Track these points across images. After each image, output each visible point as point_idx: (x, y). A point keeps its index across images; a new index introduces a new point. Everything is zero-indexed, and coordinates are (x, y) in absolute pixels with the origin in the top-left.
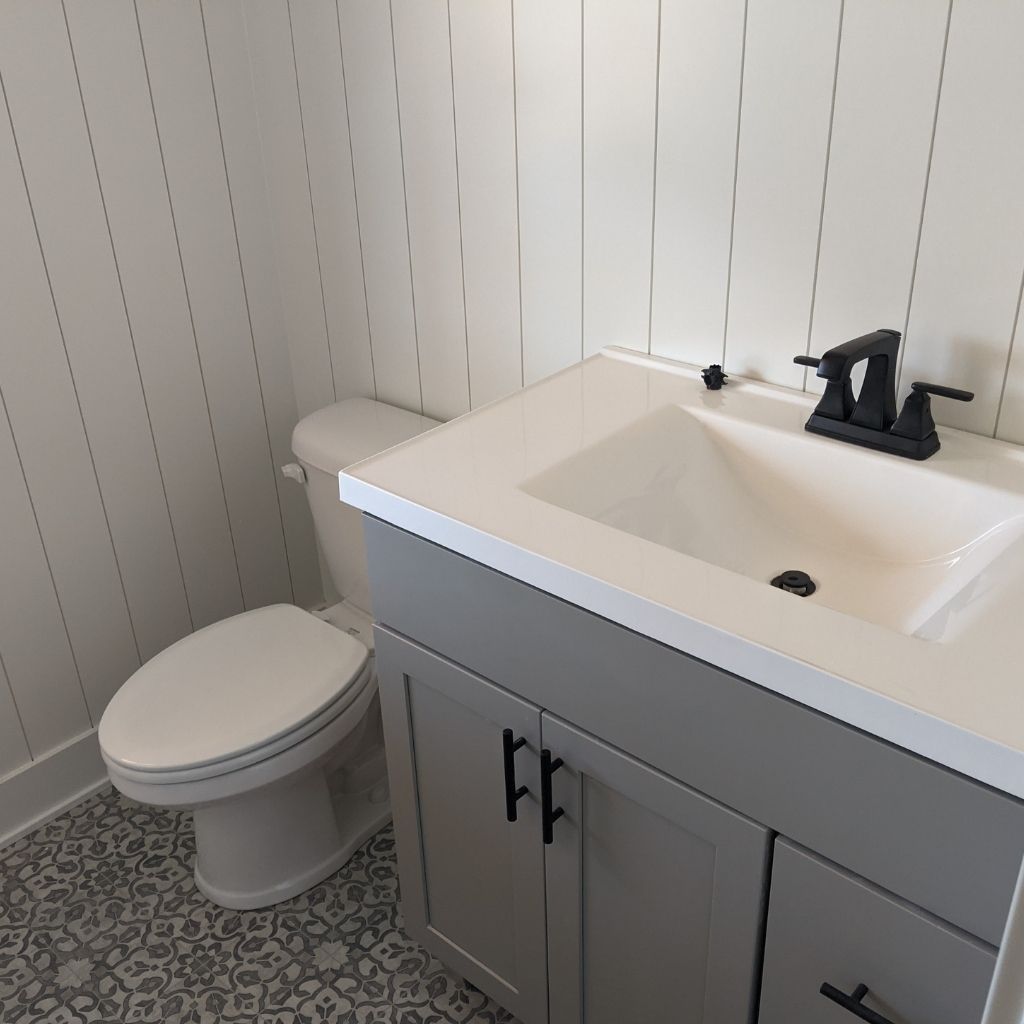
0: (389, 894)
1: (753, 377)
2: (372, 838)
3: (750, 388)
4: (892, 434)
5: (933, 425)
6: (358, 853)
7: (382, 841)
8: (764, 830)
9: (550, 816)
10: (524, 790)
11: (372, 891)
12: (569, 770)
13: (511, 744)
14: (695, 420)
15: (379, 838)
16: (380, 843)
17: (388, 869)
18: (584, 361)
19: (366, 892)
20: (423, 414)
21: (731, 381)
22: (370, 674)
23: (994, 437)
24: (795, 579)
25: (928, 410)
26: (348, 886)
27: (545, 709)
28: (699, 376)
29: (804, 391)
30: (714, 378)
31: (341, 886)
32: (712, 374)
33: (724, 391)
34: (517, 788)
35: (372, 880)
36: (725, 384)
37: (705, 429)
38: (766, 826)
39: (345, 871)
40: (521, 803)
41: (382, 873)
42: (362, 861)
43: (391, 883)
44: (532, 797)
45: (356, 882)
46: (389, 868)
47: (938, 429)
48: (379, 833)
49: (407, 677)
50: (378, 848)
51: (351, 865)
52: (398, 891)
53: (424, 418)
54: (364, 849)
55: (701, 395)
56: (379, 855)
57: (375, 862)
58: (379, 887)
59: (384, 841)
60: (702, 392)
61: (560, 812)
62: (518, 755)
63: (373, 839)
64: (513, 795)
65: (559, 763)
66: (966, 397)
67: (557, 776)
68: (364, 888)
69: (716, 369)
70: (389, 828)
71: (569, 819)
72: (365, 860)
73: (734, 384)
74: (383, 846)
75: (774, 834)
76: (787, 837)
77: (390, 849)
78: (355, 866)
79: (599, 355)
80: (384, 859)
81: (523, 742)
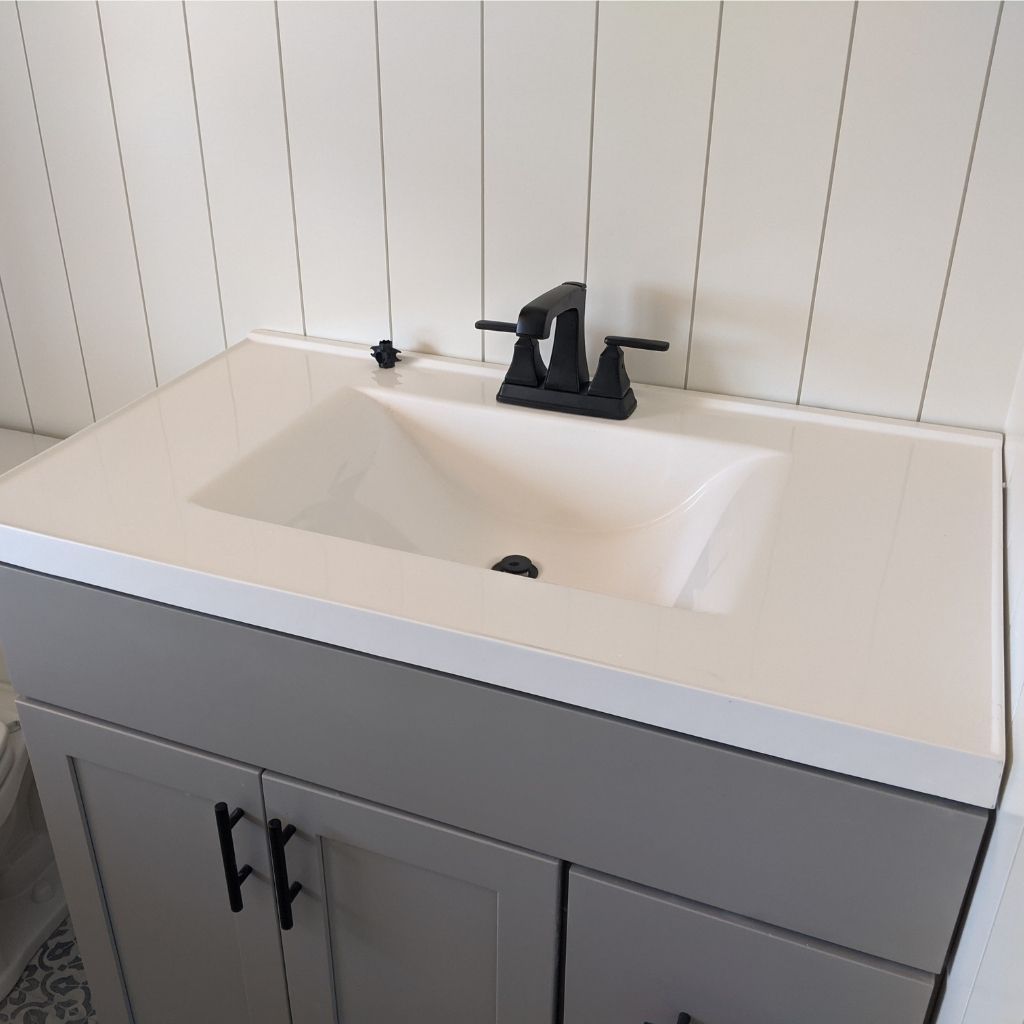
0: (76, 1009)
1: (427, 351)
2: (42, 946)
3: (425, 363)
4: (589, 395)
5: (628, 381)
6: (30, 969)
7: (59, 946)
8: (556, 864)
9: (286, 894)
10: (248, 870)
11: (55, 1012)
12: (305, 837)
13: (226, 819)
14: (374, 402)
15: (52, 944)
16: (53, 950)
17: (70, 980)
18: (229, 351)
19: (47, 1014)
20: (34, 432)
21: (404, 357)
22: (13, 755)
23: (685, 388)
24: (516, 564)
25: (623, 366)
26: (23, 1012)
27: (264, 770)
28: (368, 355)
29: (483, 360)
30: (386, 355)
31: (14, 1015)
32: (384, 351)
33: (398, 369)
34: (239, 868)
35: (51, 997)
36: (398, 360)
37: (388, 411)
38: (556, 858)
39: (15, 995)
40: (245, 888)
41: (63, 985)
42: (35, 976)
43: (78, 995)
44: (259, 875)
45: (31, 1004)
46: (70, 977)
47: (632, 386)
48: (51, 938)
49: (72, 760)
50: (52, 957)
51: (22, 986)
52: (87, 1004)
53: (35, 436)
54: (35, 962)
55: (374, 375)
56: (55, 964)
57: (52, 973)
58: (62, 1004)
59: (59, 945)
60: (374, 372)
61: (298, 887)
62: (237, 831)
63: (45, 946)
64: (235, 878)
65: (291, 830)
66: (663, 347)
67: (291, 848)
68: (44, 1010)
69: (386, 344)
70: (62, 929)
71: (309, 893)
72: (39, 975)
73: (408, 360)
74: (59, 951)
75: (565, 866)
76: (581, 866)
77: (68, 954)
78: (27, 984)
79: (247, 341)
80: (62, 968)
81: (240, 813)
